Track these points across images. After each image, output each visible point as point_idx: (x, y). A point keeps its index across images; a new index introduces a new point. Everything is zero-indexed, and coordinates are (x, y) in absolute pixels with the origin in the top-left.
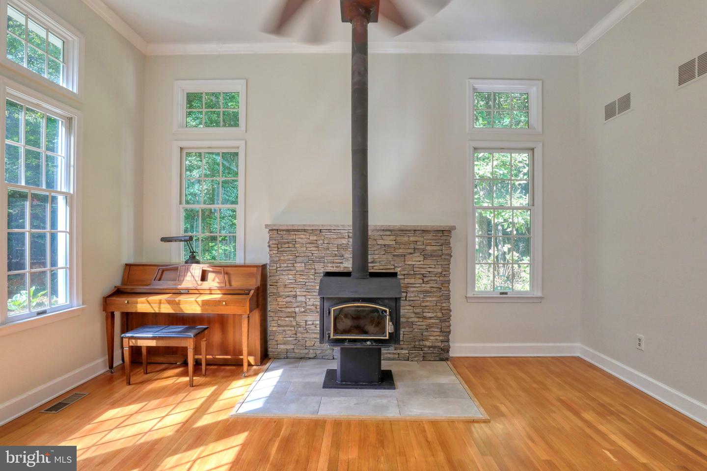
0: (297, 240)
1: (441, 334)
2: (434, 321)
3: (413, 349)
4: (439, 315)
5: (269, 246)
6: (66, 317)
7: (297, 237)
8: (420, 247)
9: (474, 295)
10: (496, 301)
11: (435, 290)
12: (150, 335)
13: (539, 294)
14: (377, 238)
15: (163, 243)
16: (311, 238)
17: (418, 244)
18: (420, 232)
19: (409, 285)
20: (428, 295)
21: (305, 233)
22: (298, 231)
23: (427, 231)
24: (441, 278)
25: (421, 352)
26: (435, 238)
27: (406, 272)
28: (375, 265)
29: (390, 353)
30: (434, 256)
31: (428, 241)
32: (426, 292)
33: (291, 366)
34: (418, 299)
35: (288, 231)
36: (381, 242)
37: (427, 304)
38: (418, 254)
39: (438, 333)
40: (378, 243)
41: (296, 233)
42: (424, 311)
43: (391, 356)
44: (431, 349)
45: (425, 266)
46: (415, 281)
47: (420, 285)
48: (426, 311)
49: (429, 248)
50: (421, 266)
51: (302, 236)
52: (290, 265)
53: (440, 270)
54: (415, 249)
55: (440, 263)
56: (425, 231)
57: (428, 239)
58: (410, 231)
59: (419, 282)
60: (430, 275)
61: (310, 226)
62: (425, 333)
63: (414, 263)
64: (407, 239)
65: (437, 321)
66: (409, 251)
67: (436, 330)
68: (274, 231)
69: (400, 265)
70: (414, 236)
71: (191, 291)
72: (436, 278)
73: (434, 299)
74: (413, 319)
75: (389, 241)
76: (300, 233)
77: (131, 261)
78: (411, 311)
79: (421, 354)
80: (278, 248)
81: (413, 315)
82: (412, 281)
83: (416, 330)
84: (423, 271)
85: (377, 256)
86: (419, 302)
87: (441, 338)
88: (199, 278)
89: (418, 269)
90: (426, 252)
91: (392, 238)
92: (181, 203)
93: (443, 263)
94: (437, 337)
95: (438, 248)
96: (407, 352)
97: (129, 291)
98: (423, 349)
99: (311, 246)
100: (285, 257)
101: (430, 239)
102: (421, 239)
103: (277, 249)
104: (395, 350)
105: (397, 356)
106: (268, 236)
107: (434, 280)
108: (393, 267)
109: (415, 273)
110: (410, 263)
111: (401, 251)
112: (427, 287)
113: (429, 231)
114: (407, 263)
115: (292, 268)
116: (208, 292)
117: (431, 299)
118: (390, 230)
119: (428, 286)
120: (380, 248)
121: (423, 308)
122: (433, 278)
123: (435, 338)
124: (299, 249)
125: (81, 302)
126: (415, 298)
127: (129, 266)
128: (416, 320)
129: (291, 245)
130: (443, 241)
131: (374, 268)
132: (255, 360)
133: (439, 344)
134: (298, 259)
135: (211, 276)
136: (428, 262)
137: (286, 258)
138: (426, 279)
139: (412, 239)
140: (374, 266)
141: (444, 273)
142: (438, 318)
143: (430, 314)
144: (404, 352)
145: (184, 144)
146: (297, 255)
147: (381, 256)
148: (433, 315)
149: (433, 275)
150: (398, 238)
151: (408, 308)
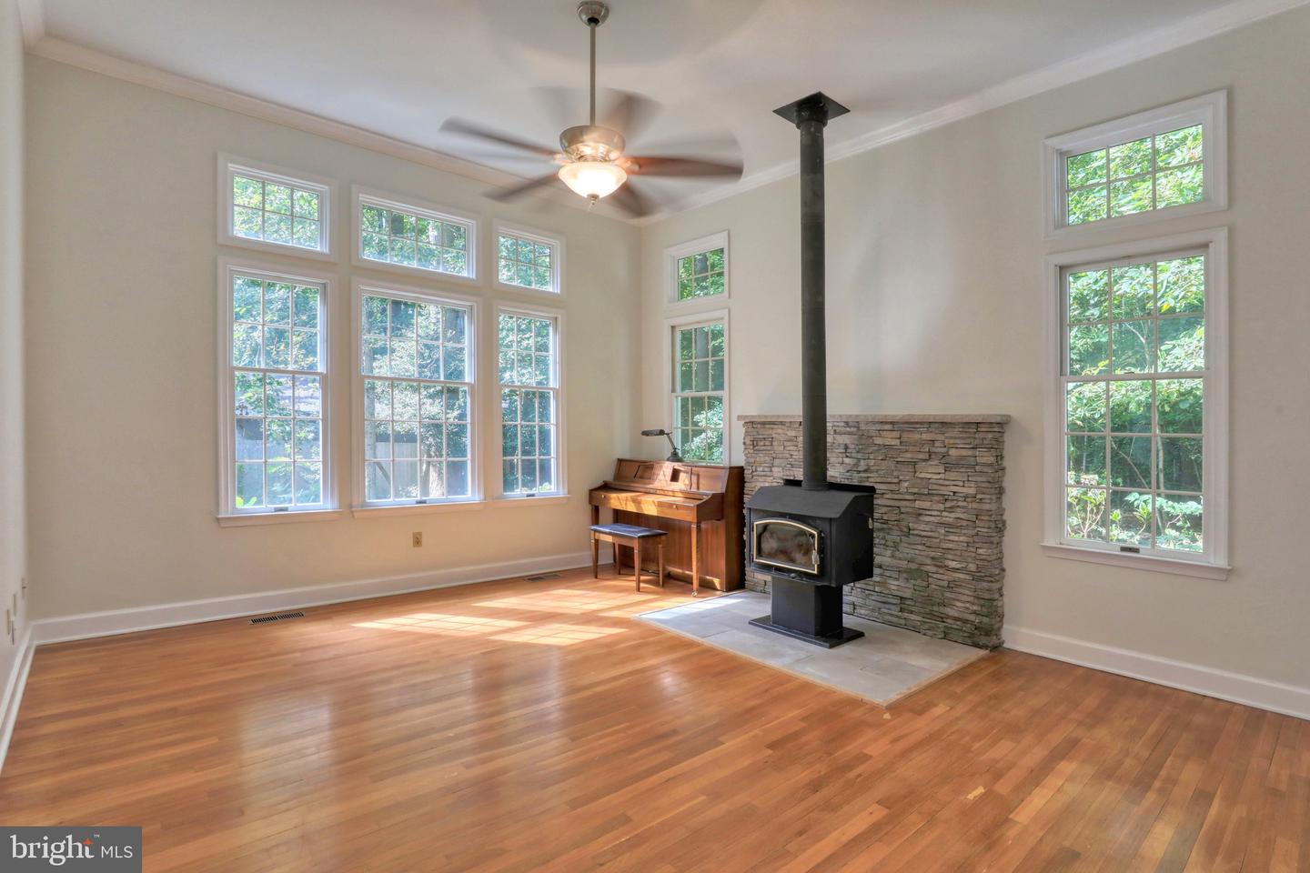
0: (774, 436)
1: (976, 601)
2: (962, 576)
3: (928, 616)
4: (972, 567)
5: (744, 443)
6: (552, 503)
7: (774, 432)
8: (939, 450)
9: (1061, 544)
10: (1115, 563)
11: (965, 523)
12: (607, 530)
13: (1221, 562)
14: (873, 434)
15: (644, 436)
16: (789, 433)
17: (936, 445)
18: (936, 425)
19: (921, 511)
20: (951, 530)
21: (783, 427)
22: (773, 423)
23: (950, 423)
24: (975, 505)
25: (941, 625)
26: (964, 435)
27: (916, 490)
28: (871, 475)
29: (891, 615)
30: (963, 466)
31: (952, 441)
32: (950, 525)
33: (758, 600)
34: (936, 535)
35: (764, 423)
36: (878, 441)
37: (950, 546)
38: (936, 462)
39: (971, 599)
40: (876, 442)
41: (772, 426)
42: (946, 556)
43: (894, 620)
44: (958, 623)
45: (947, 483)
46: (931, 506)
47: (939, 513)
48: (950, 557)
49: (953, 452)
50: (941, 482)
51: (780, 431)
52: (766, 469)
53: (972, 491)
54: (930, 453)
55: (974, 479)
56: (946, 423)
57: (951, 438)
58: (921, 423)
59: (938, 508)
60: (955, 498)
61: (787, 416)
62: (948, 595)
63: (929, 476)
64: (917, 436)
65: (967, 577)
66: (921, 456)
67: (967, 592)
68: (751, 424)
69: (907, 478)
70: (928, 432)
71: (658, 492)
72: (965, 504)
73: (962, 538)
74: (929, 567)
75: (890, 439)
76: (776, 427)
77: (627, 456)
78: (925, 553)
79: (939, 628)
80: (754, 446)
81: (928, 561)
82: (926, 505)
83: (934, 587)
84: (945, 491)
85: (872, 463)
86: (938, 540)
87: (975, 608)
88: (668, 477)
89: (935, 487)
90: (947, 459)
91: (896, 434)
92: (673, 390)
93: (979, 479)
94: (968, 605)
95: (970, 453)
96: (919, 618)
97: (617, 487)
98: (945, 620)
99: (789, 444)
100: (761, 457)
101: (955, 438)
102: (941, 437)
103: (752, 447)
104: (901, 611)
105: (903, 622)
106: (743, 430)
107: (963, 507)
108: (896, 480)
109: (931, 492)
110: (922, 475)
111: (909, 455)
112: (949, 517)
113: (954, 424)
114: (917, 475)
115: (769, 474)
116: (671, 493)
117: (956, 538)
118: (892, 423)
119: (953, 515)
120: (879, 450)
121: (943, 551)
122: (960, 504)
123: (963, 605)
124: (776, 448)
125: (566, 491)
126: (929, 534)
127: (620, 461)
128: (934, 569)
129: (767, 443)
130: (977, 442)
131: (871, 480)
132: (721, 584)
133: (972, 617)
134: (777, 462)
135: (682, 476)
136: (952, 475)
137: (762, 459)
138: (948, 504)
139: (925, 436)
140: (868, 477)
141: (979, 496)
142: (969, 573)
143: (955, 563)
144: (913, 617)
145: (673, 322)
146: (774, 455)
147: (880, 462)
148: (959, 566)
149: (961, 499)
150: (905, 435)
151: (920, 547)
